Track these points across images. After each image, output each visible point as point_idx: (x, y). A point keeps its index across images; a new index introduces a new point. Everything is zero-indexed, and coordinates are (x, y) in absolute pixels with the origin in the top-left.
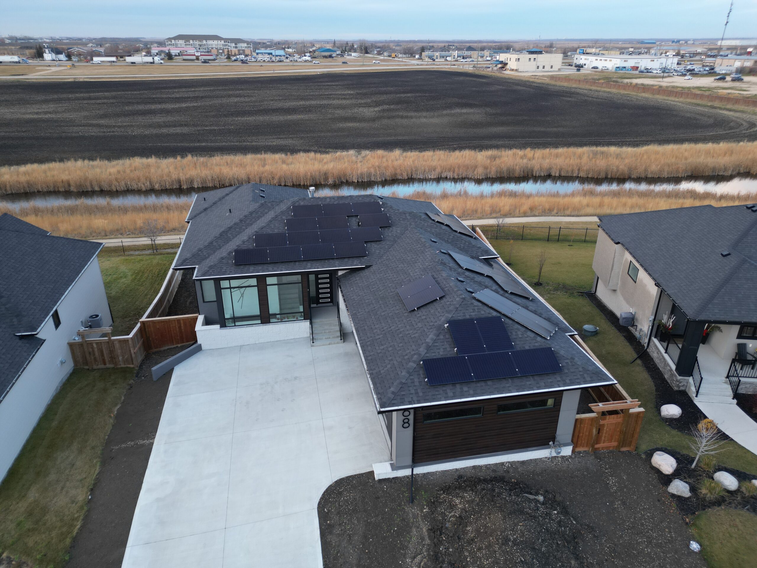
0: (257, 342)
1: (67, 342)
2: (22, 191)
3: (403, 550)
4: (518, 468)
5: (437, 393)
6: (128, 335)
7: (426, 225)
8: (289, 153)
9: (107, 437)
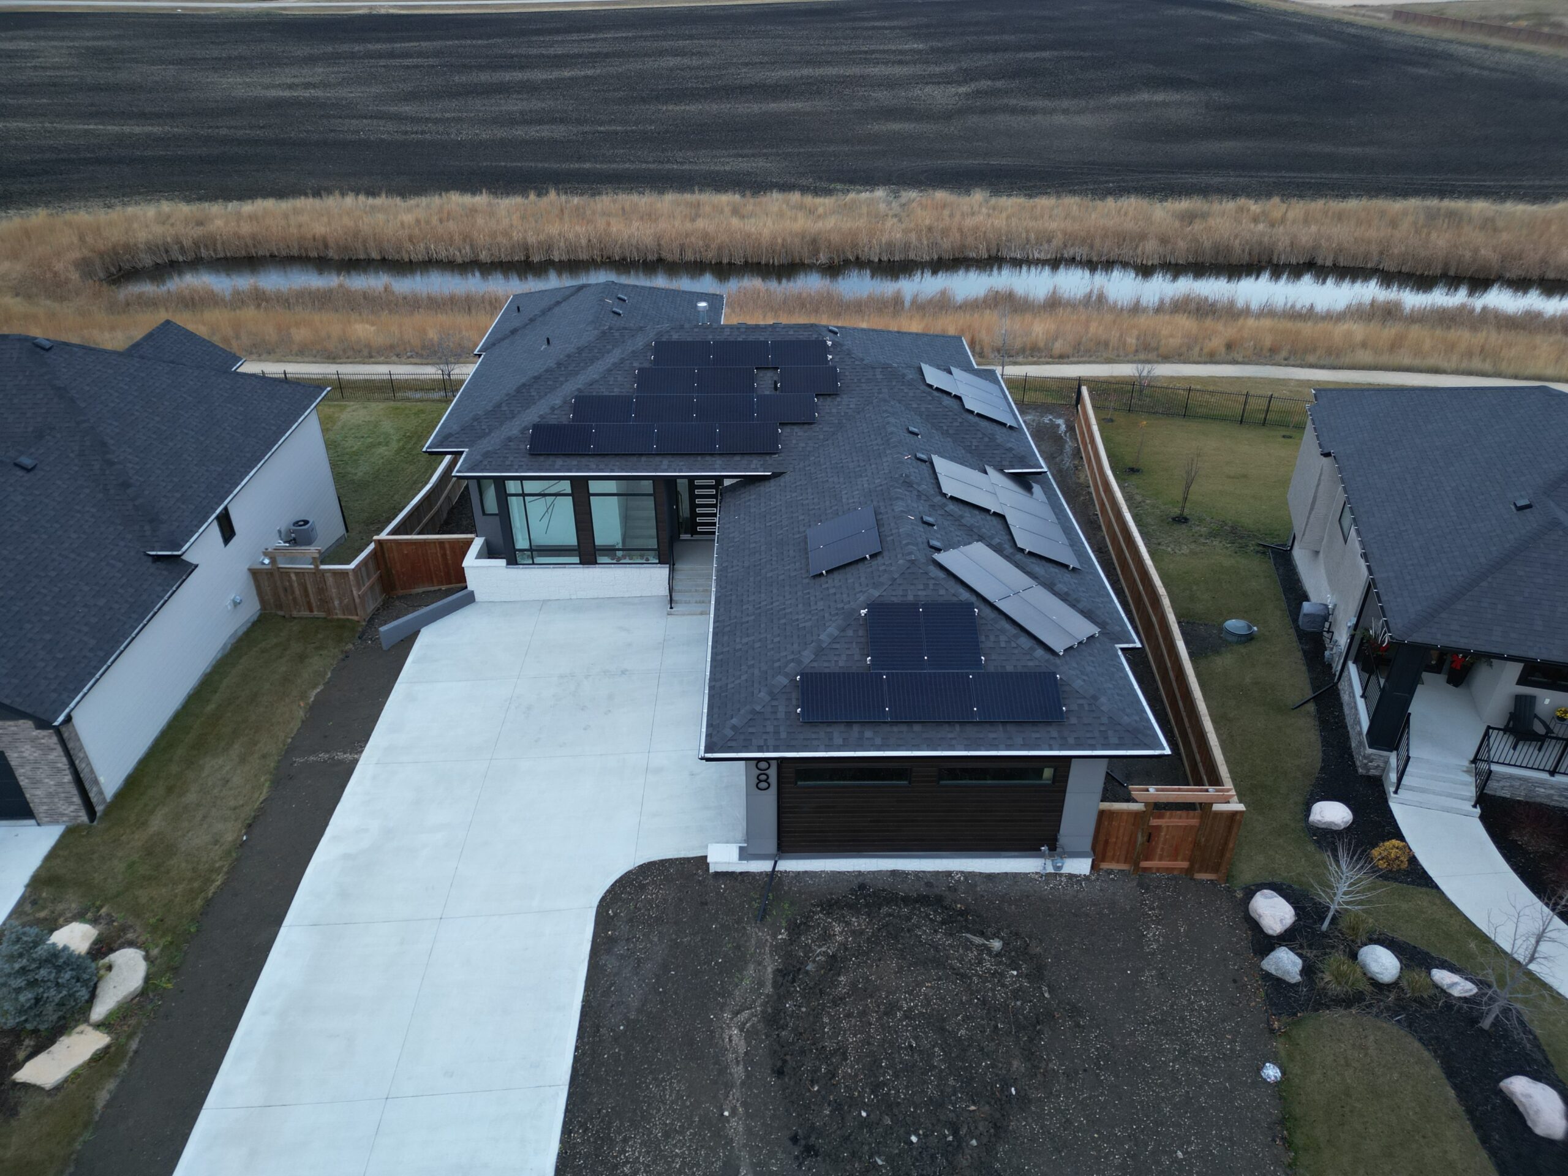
0: (573, 597)
1: (247, 567)
2: (244, 253)
3: (723, 997)
4: (976, 886)
5: (814, 736)
6: (348, 563)
7: (911, 394)
8: (748, 193)
9: (290, 740)
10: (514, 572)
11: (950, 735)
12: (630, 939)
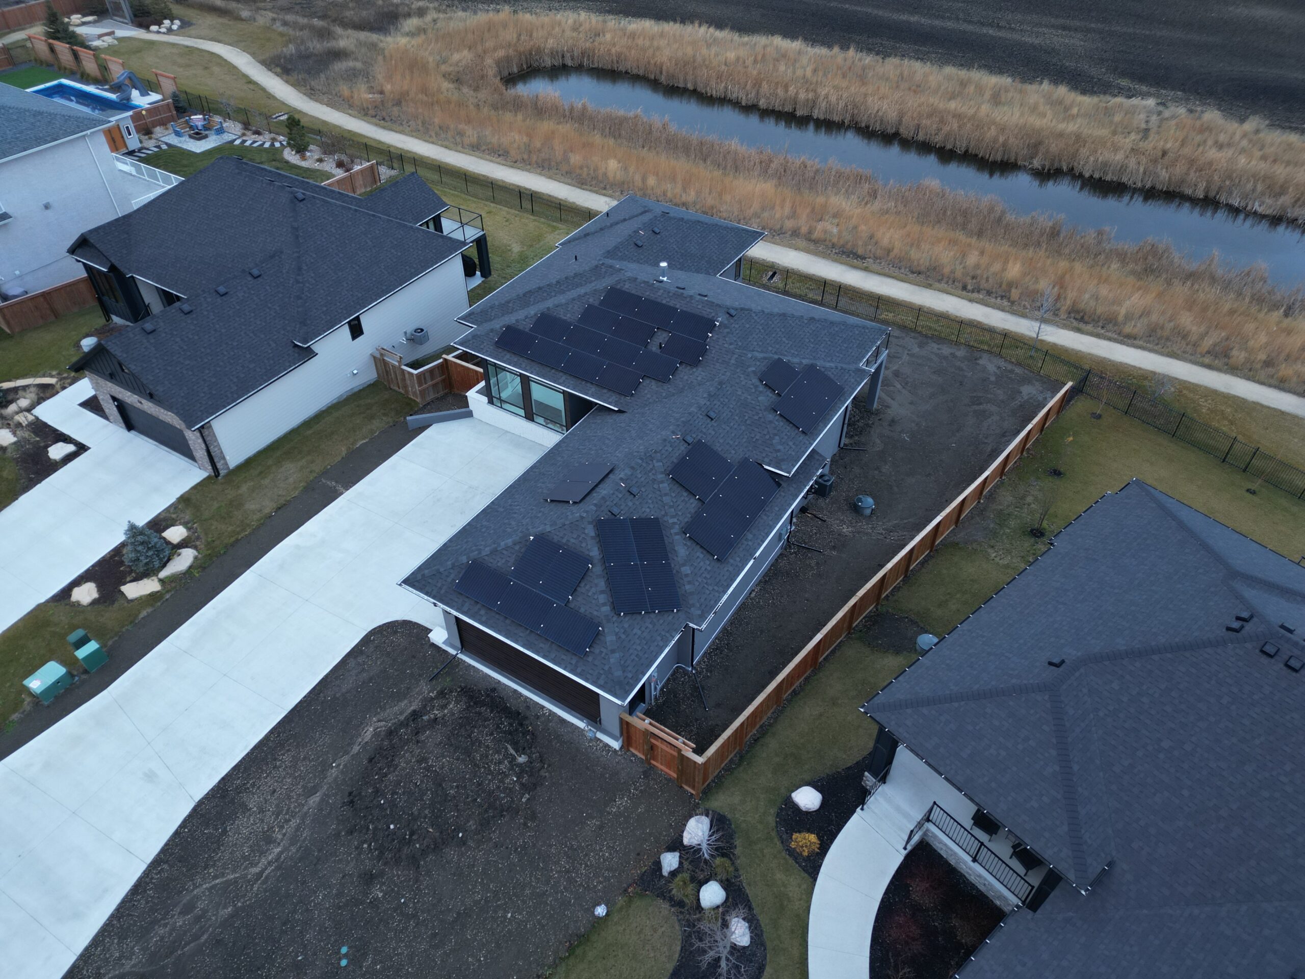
0: (522, 435)
1: (370, 355)
3: (381, 709)
4: (551, 722)
5: (456, 599)
6: (416, 369)
9: (329, 467)
10: (491, 408)
11: (521, 634)
12: (368, 656)
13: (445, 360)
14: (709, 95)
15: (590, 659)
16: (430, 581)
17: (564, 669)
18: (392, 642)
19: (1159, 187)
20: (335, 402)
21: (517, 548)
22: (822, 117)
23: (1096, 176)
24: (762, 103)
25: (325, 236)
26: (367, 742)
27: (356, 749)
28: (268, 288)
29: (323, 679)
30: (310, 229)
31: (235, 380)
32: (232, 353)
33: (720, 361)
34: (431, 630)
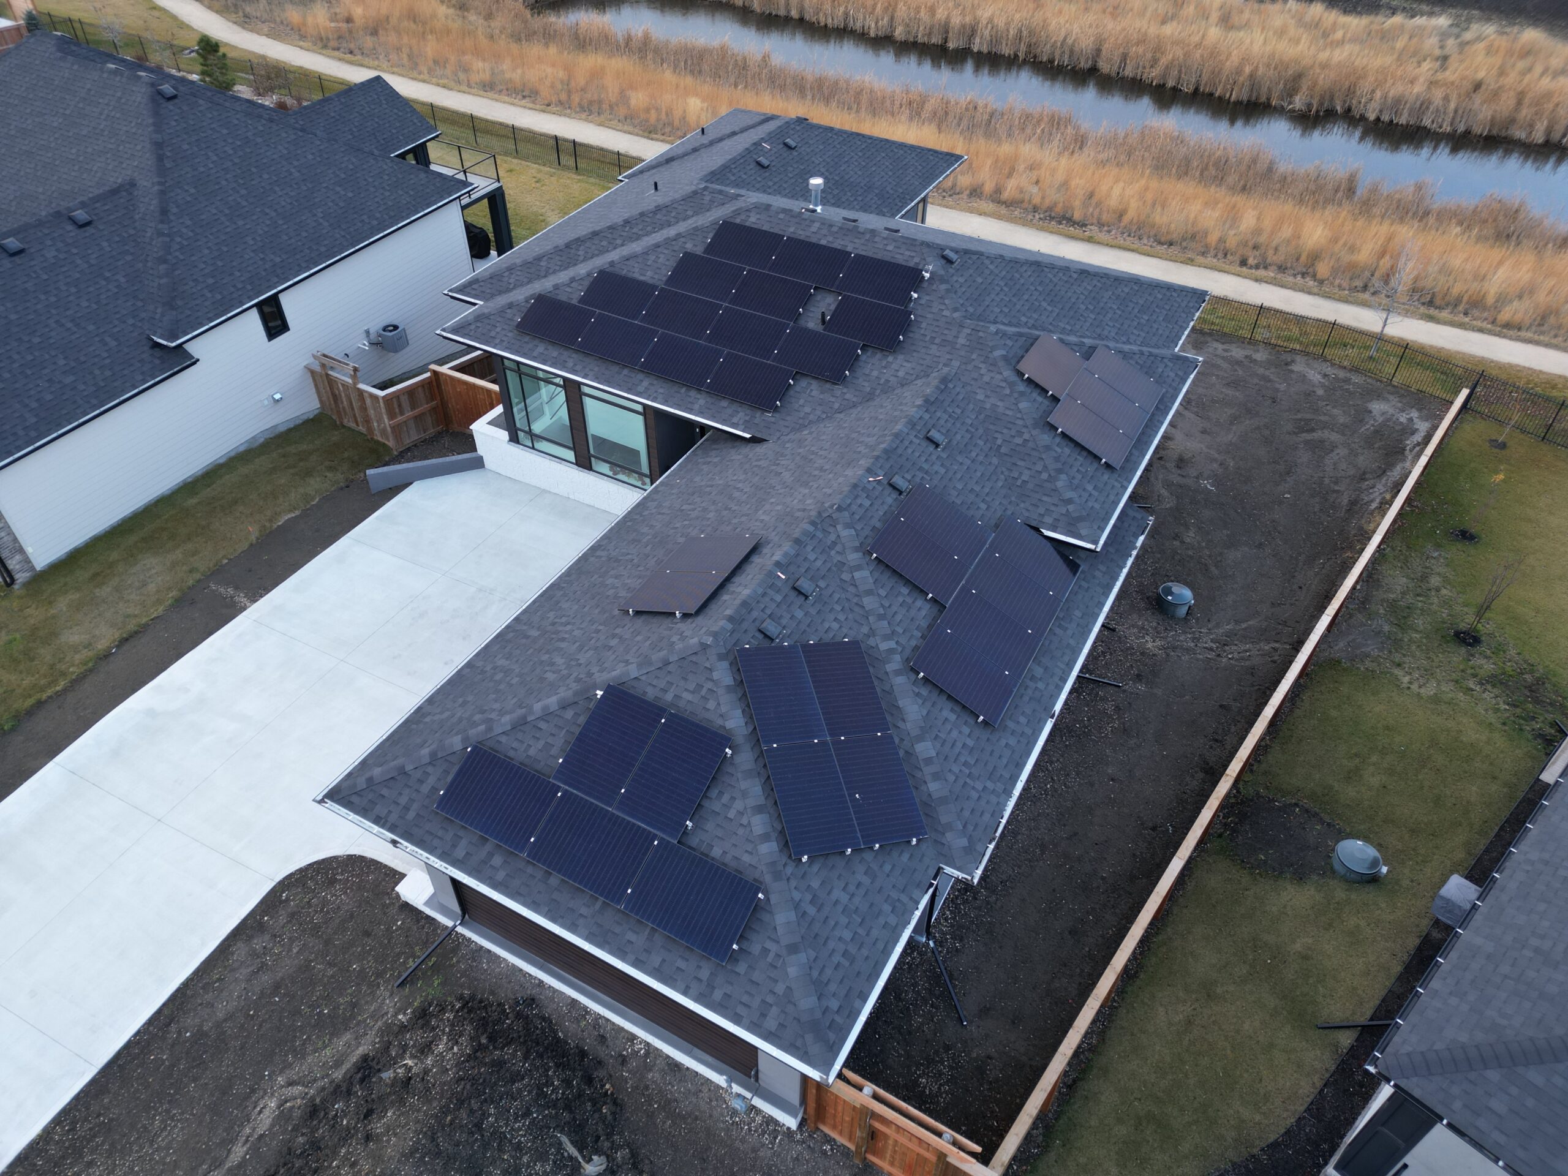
0: (571, 497)
1: (305, 364)
3: (295, 1057)
5: (440, 833)
9: (225, 561)
10: (515, 450)
11: (584, 911)
12: (275, 936)
13: (435, 373)
14: (822, 24)
15: (741, 968)
16: (385, 792)
17: (685, 993)
18: (325, 902)
19: (1477, 130)
20: (242, 449)
21: (569, 714)
22: (985, 50)
23: (1385, 118)
24: (899, 33)
25: (215, 158)
26: (261, 1136)
27: (238, 1152)
28: (105, 244)
29: (178, 990)
30: (186, 147)
31: (34, 405)
32: (30, 357)
33: (937, 341)
34: (402, 876)
